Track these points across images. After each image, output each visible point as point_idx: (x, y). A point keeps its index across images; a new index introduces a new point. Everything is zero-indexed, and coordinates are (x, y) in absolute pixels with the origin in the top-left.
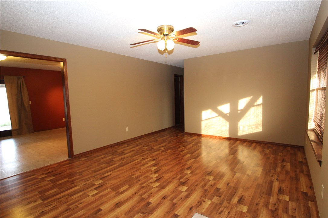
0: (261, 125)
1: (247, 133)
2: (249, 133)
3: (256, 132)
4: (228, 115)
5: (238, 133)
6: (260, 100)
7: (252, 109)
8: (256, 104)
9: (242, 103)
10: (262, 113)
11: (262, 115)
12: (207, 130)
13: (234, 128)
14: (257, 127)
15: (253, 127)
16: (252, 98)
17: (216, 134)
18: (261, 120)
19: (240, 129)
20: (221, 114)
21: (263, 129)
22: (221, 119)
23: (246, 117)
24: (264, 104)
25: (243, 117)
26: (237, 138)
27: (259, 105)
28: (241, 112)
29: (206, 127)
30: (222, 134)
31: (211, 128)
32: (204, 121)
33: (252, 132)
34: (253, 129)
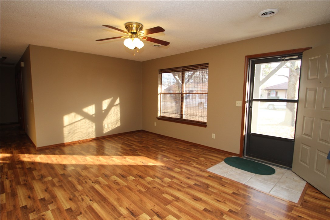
0: (120, 120)
1: (111, 130)
2: (112, 129)
3: (116, 127)
4: (94, 116)
5: (104, 131)
6: (118, 101)
7: (113, 109)
8: (115, 104)
9: (105, 104)
10: (119, 111)
11: (119, 113)
12: (71, 137)
13: (99, 127)
14: (117, 123)
15: (114, 123)
16: (113, 99)
17: (82, 138)
18: (119, 117)
19: (105, 128)
20: (86, 116)
21: (121, 124)
22: (87, 121)
23: (109, 116)
24: (121, 104)
25: (107, 116)
26: (103, 137)
27: (117, 105)
28: (105, 112)
29: (69, 133)
30: (88, 137)
31: (77, 132)
32: (67, 127)
33: (114, 128)
34: (115, 125)
